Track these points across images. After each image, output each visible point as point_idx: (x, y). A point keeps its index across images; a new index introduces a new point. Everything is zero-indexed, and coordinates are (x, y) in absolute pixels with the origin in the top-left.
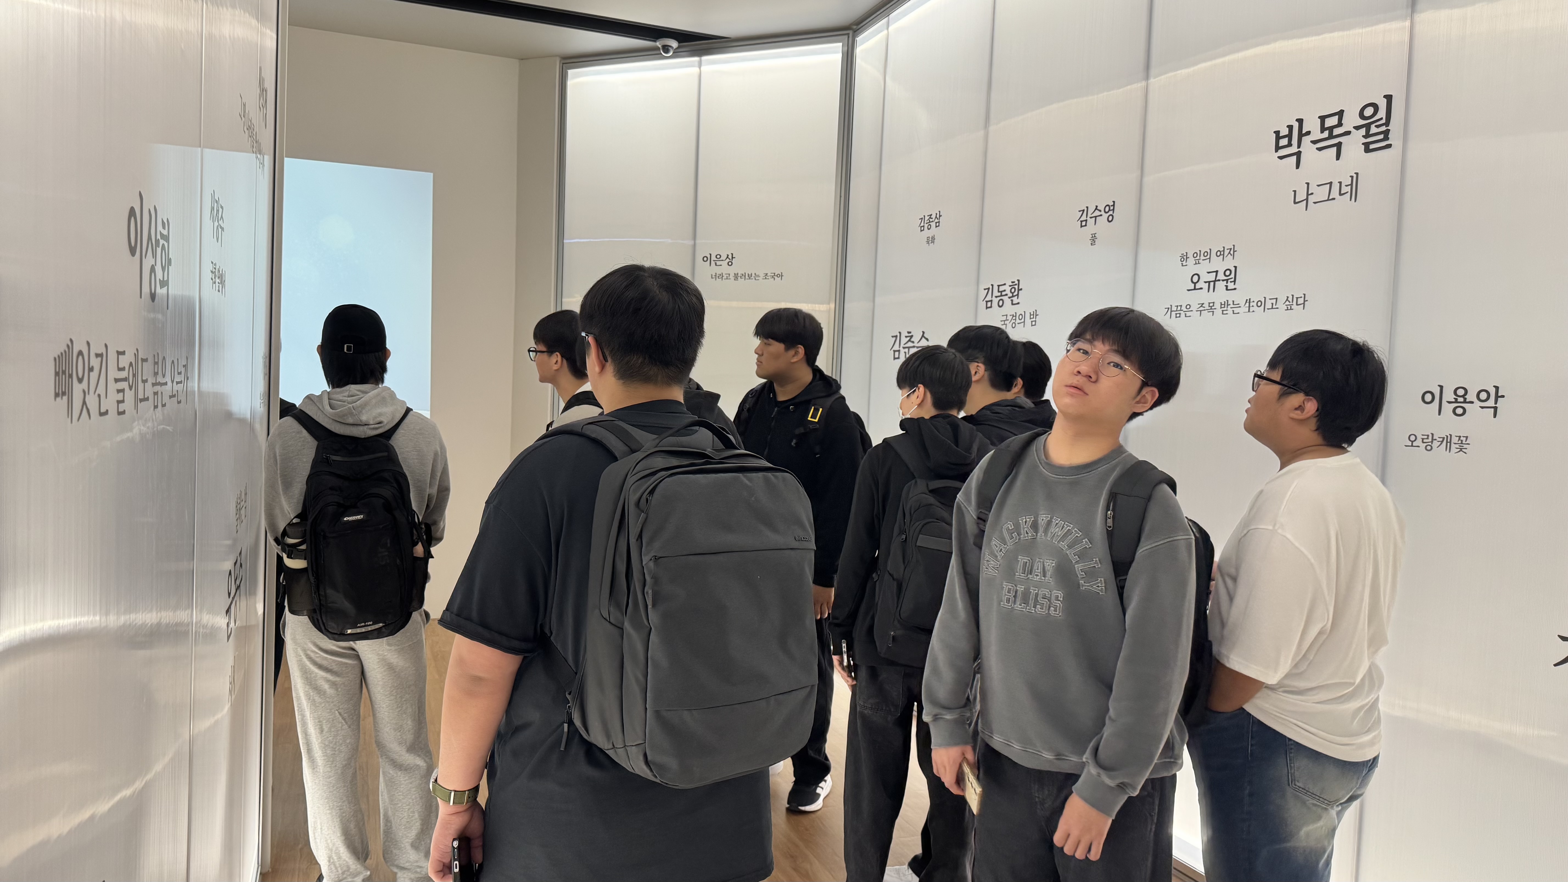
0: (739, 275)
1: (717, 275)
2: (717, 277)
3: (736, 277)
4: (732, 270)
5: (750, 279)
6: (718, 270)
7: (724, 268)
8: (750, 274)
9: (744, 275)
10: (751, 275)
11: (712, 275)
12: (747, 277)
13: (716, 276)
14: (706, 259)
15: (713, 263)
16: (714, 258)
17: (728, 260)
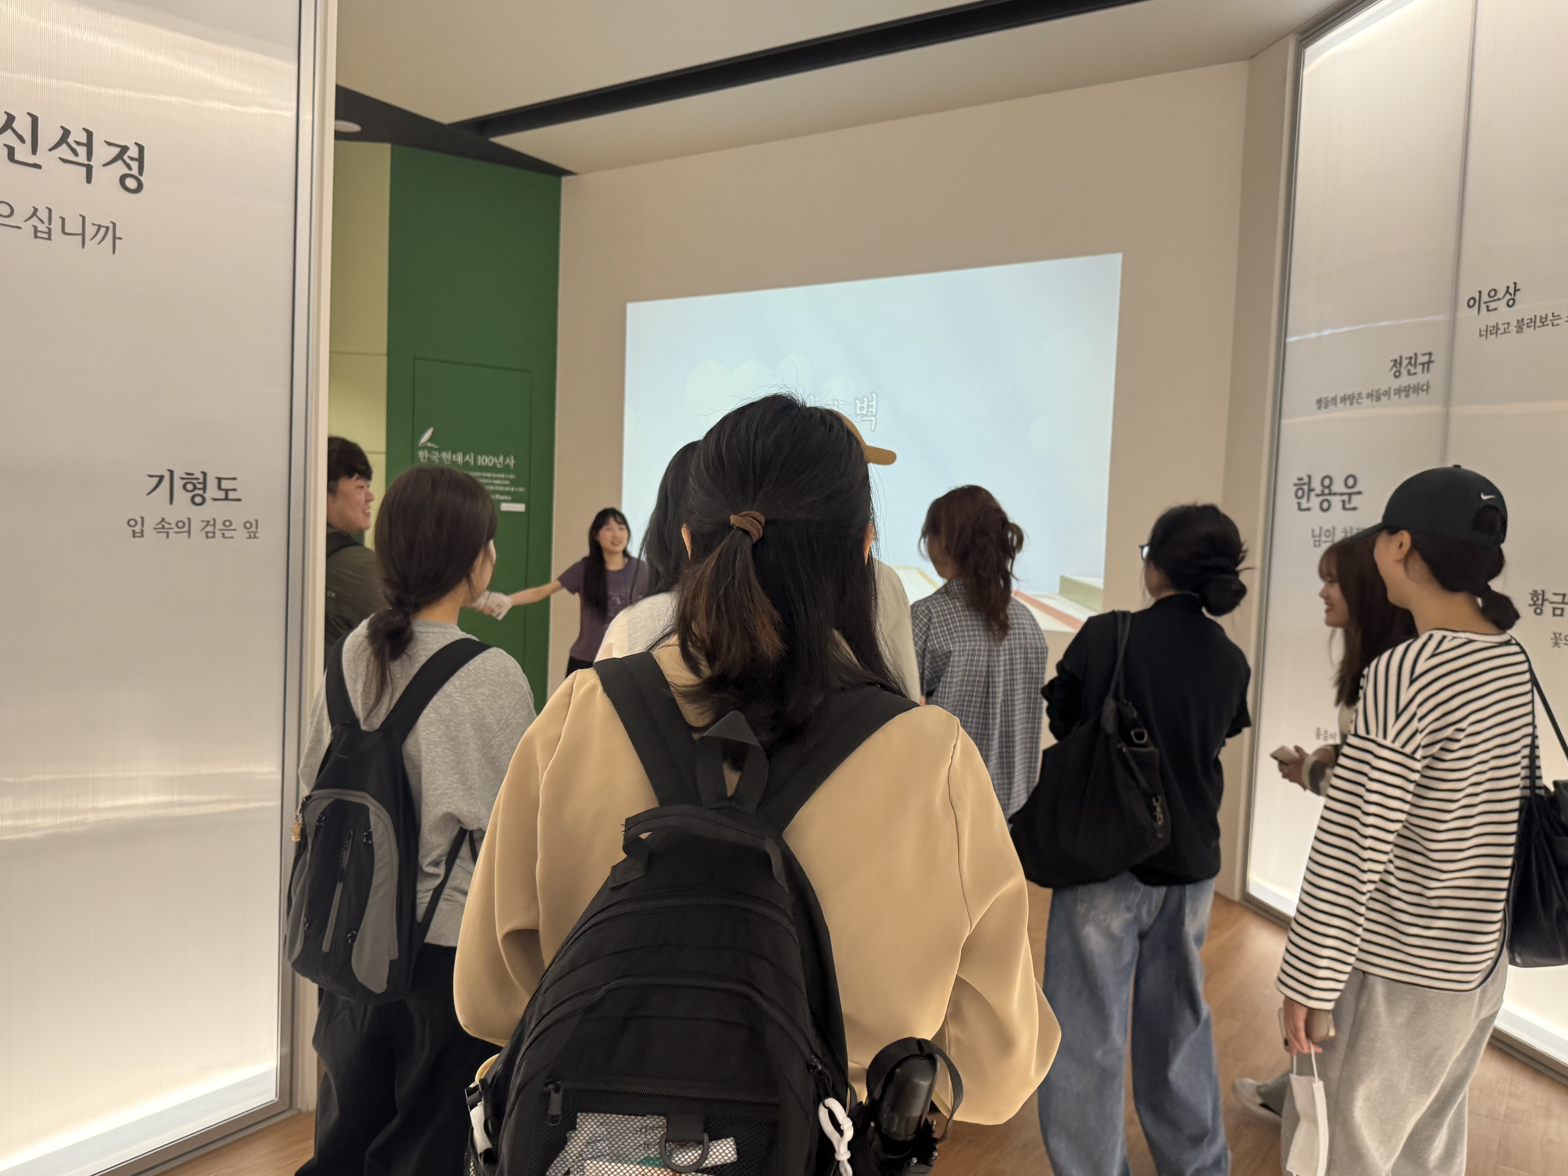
0: (1526, 322)
1: (1489, 329)
2: (1489, 332)
3: (1520, 326)
4: (1511, 316)
5: (1543, 325)
6: (1490, 319)
7: (1503, 314)
8: (1544, 316)
9: (1533, 321)
10: (1546, 318)
11: (1480, 330)
12: (1538, 323)
13: (1487, 331)
14: (1473, 303)
15: (1483, 307)
16: (1485, 298)
17: (1508, 297)
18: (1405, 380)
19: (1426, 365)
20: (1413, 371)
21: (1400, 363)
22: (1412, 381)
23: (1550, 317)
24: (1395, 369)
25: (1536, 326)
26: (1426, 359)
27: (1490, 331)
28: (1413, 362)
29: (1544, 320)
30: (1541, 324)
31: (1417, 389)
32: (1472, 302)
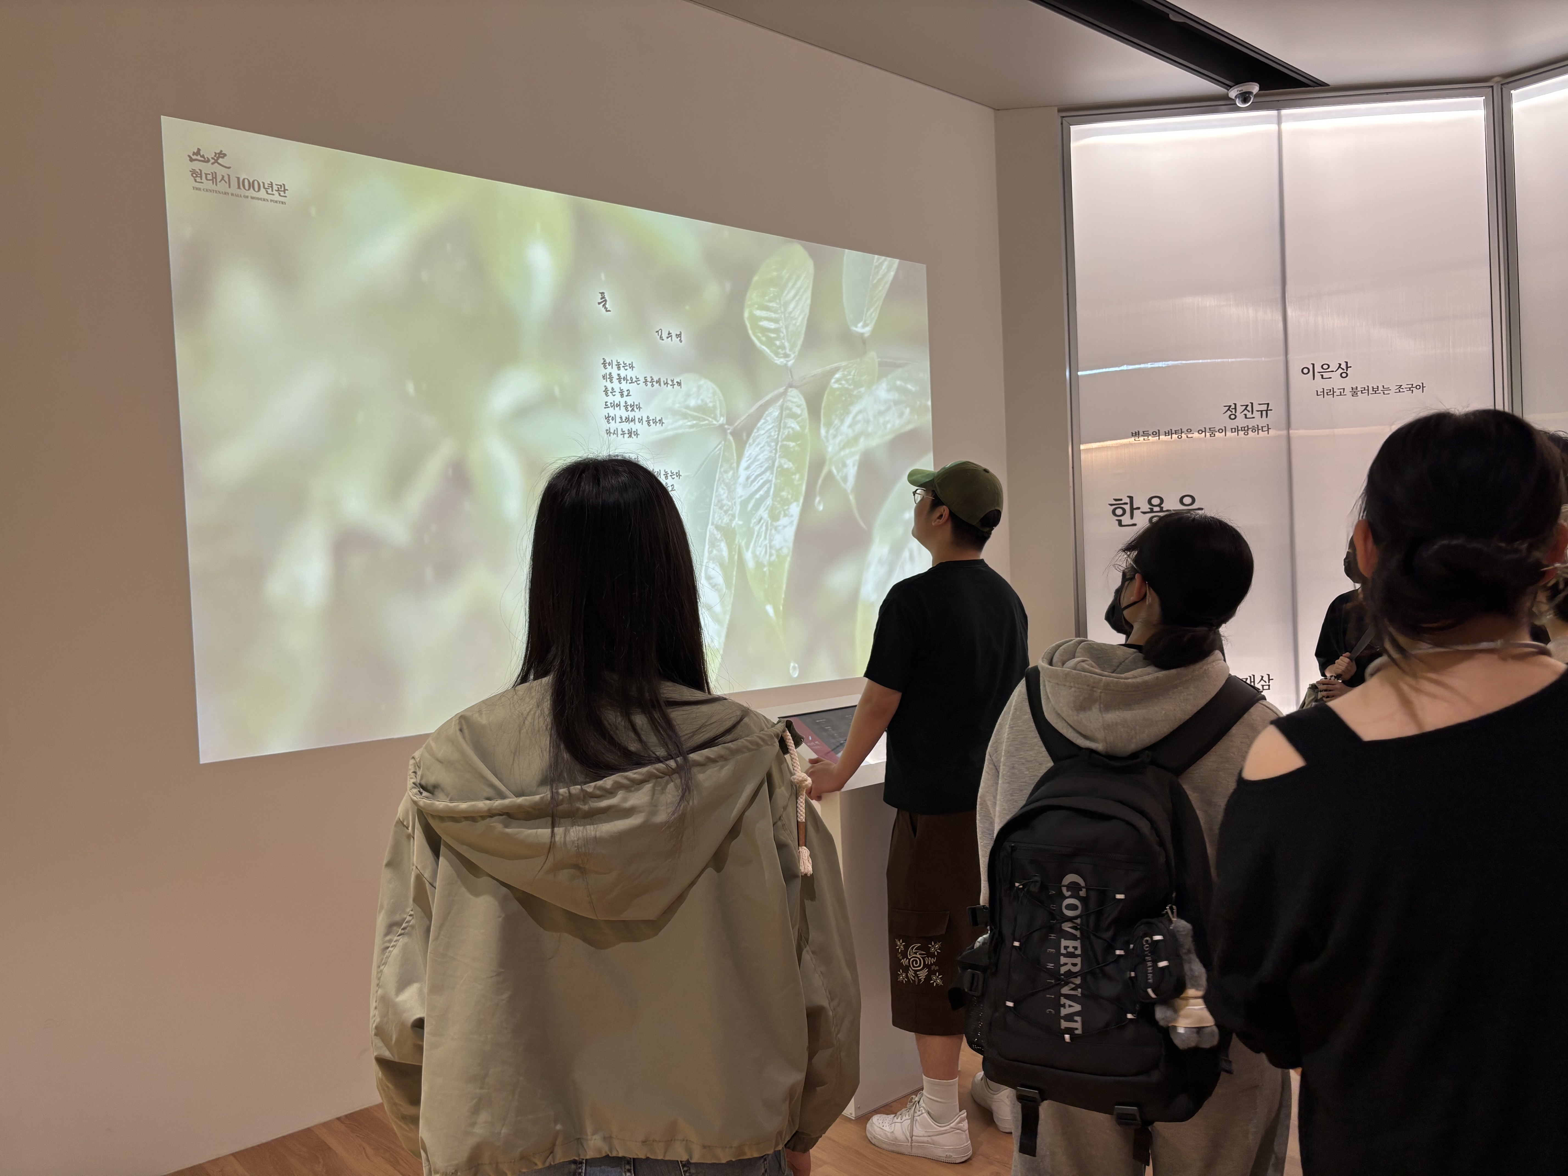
0: (1359, 389)
1: (1325, 391)
2: (1325, 394)
3: (1354, 392)
4: (1347, 384)
5: (1376, 393)
6: (1327, 385)
7: (1337, 382)
8: (1375, 387)
9: (1365, 389)
11: (1316, 391)
13: (1323, 392)
14: (1304, 371)
15: (1317, 376)
16: (1318, 369)
17: (1340, 371)
18: (1240, 421)
19: (1264, 413)
20: (1249, 415)
21: (1235, 409)
22: (1251, 423)
23: (1381, 388)
24: (1229, 413)
25: (1370, 393)
26: (1264, 407)
27: (1327, 393)
28: (1249, 408)
29: (1375, 390)
30: (1374, 392)
31: (1256, 429)
32: (1306, 371)
